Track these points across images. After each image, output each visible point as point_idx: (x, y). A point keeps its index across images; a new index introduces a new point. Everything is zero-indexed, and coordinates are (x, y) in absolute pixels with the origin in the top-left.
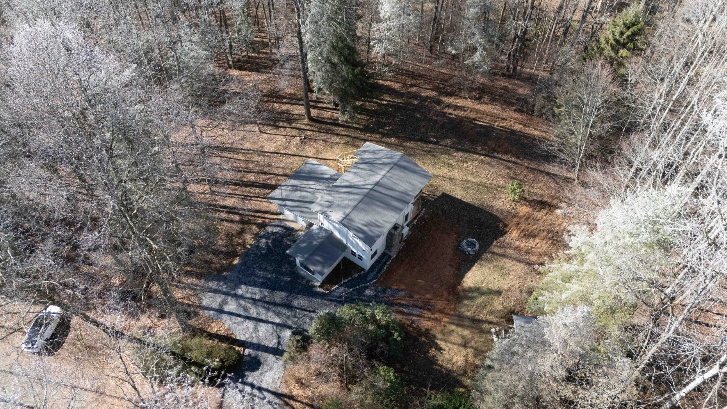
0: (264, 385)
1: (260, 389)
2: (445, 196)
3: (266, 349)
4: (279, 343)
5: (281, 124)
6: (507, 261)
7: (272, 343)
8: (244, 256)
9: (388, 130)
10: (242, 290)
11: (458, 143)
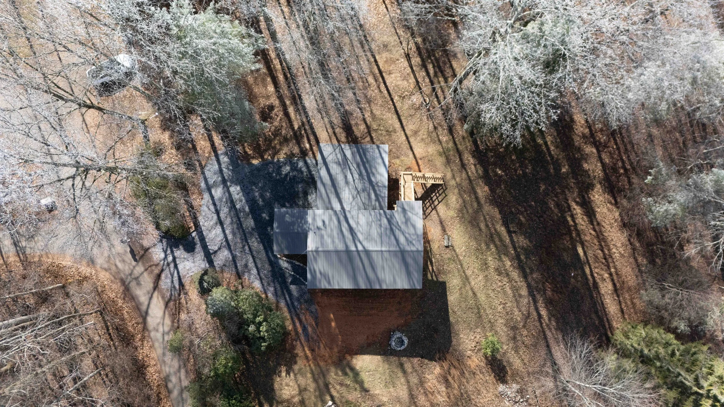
0: (180, 267)
1: (176, 266)
2: (443, 286)
3: (205, 247)
4: (215, 252)
5: (430, 67)
6: (403, 380)
7: (212, 247)
8: (265, 164)
9: (496, 174)
10: (235, 190)
11: (527, 252)
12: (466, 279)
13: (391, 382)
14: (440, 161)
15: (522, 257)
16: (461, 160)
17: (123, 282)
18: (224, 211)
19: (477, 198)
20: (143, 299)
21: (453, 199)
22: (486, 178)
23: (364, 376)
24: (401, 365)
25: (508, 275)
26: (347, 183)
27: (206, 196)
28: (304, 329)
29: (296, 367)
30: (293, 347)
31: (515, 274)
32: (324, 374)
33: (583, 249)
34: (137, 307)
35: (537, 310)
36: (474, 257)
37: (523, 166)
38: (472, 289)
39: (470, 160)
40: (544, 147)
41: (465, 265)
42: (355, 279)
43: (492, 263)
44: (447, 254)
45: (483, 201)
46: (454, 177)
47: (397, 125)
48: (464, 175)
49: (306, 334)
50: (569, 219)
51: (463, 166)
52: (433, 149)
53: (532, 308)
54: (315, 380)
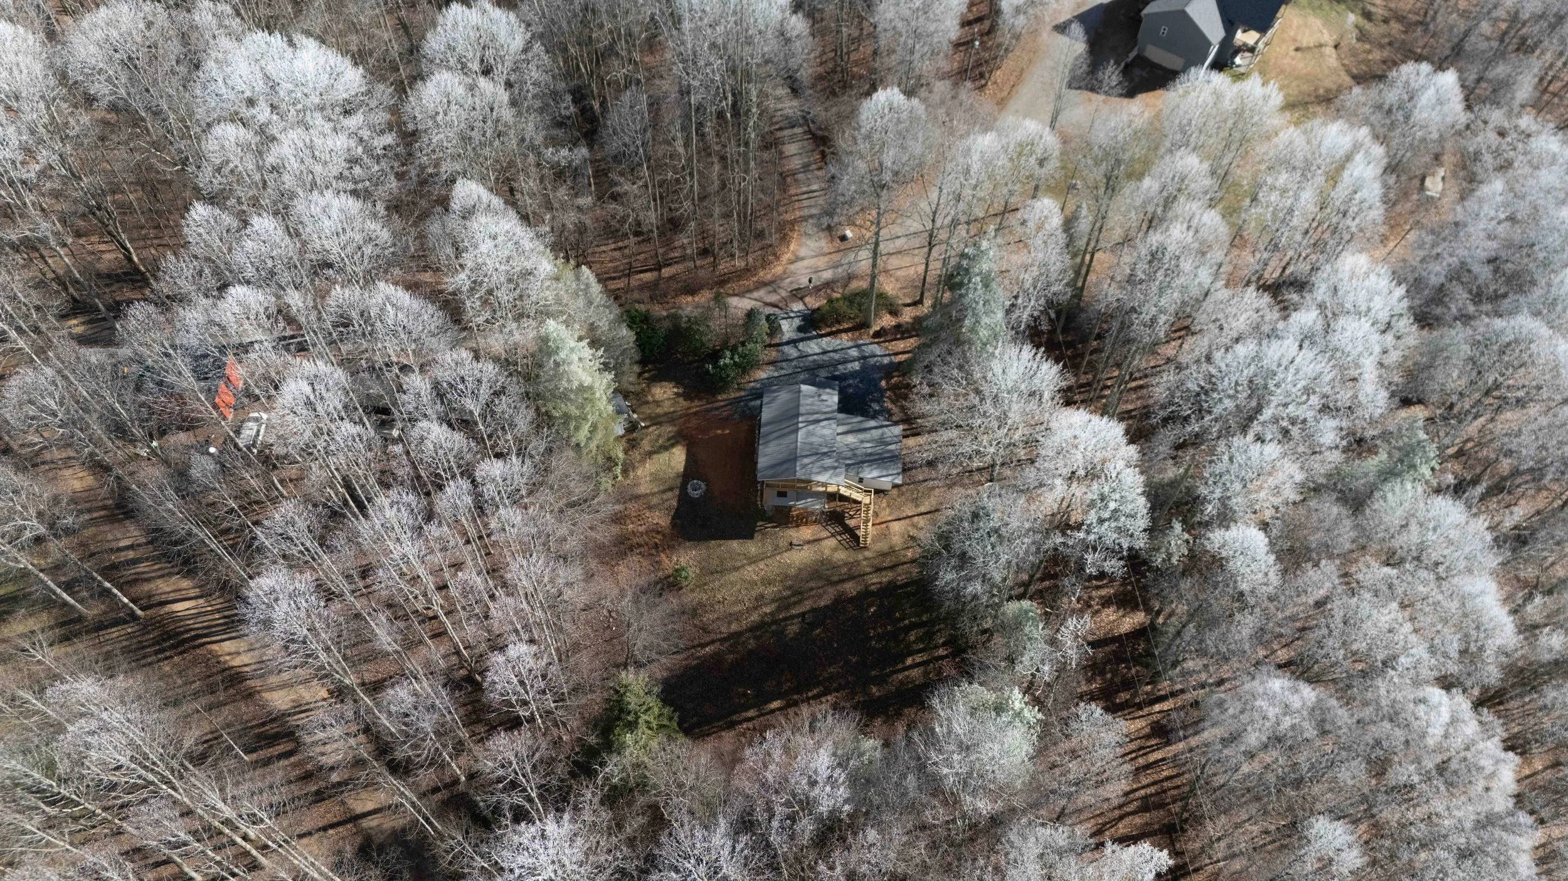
2: (750, 534)
3: (802, 340)
4: (797, 347)
6: (656, 490)
7: (801, 346)
8: (882, 391)
9: (870, 606)
10: (856, 366)
11: (780, 634)
12: (753, 561)
13: (655, 478)
14: (883, 546)
15: (774, 627)
16: (886, 568)
17: (773, 282)
18: (837, 356)
19: (842, 581)
20: (756, 295)
21: (841, 556)
22: (866, 595)
23: (664, 457)
24: (671, 489)
25: (755, 608)
26: (862, 442)
27: (850, 344)
28: (717, 409)
29: (681, 400)
30: (700, 399)
31: (755, 617)
32: (671, 421)
33: (779, 709)
34: (750, 291)
35: (713, 642)
36: (778, 571)
37: (880, 637)
38: (743, 566)
39: (886, 577)
40: (900, 666)
41: (769, 562)
42: (768, 424)
43: (770, 591)
44: (783, 543)
45: (840, 587)
46: (866, 559)
47: (922, 509)
48: (868, 570)
49: (711, 410)
50: (815, 691)
51: (878, 570)
52: (897, 540)
53: (713, 636)
54: (666, 414)
